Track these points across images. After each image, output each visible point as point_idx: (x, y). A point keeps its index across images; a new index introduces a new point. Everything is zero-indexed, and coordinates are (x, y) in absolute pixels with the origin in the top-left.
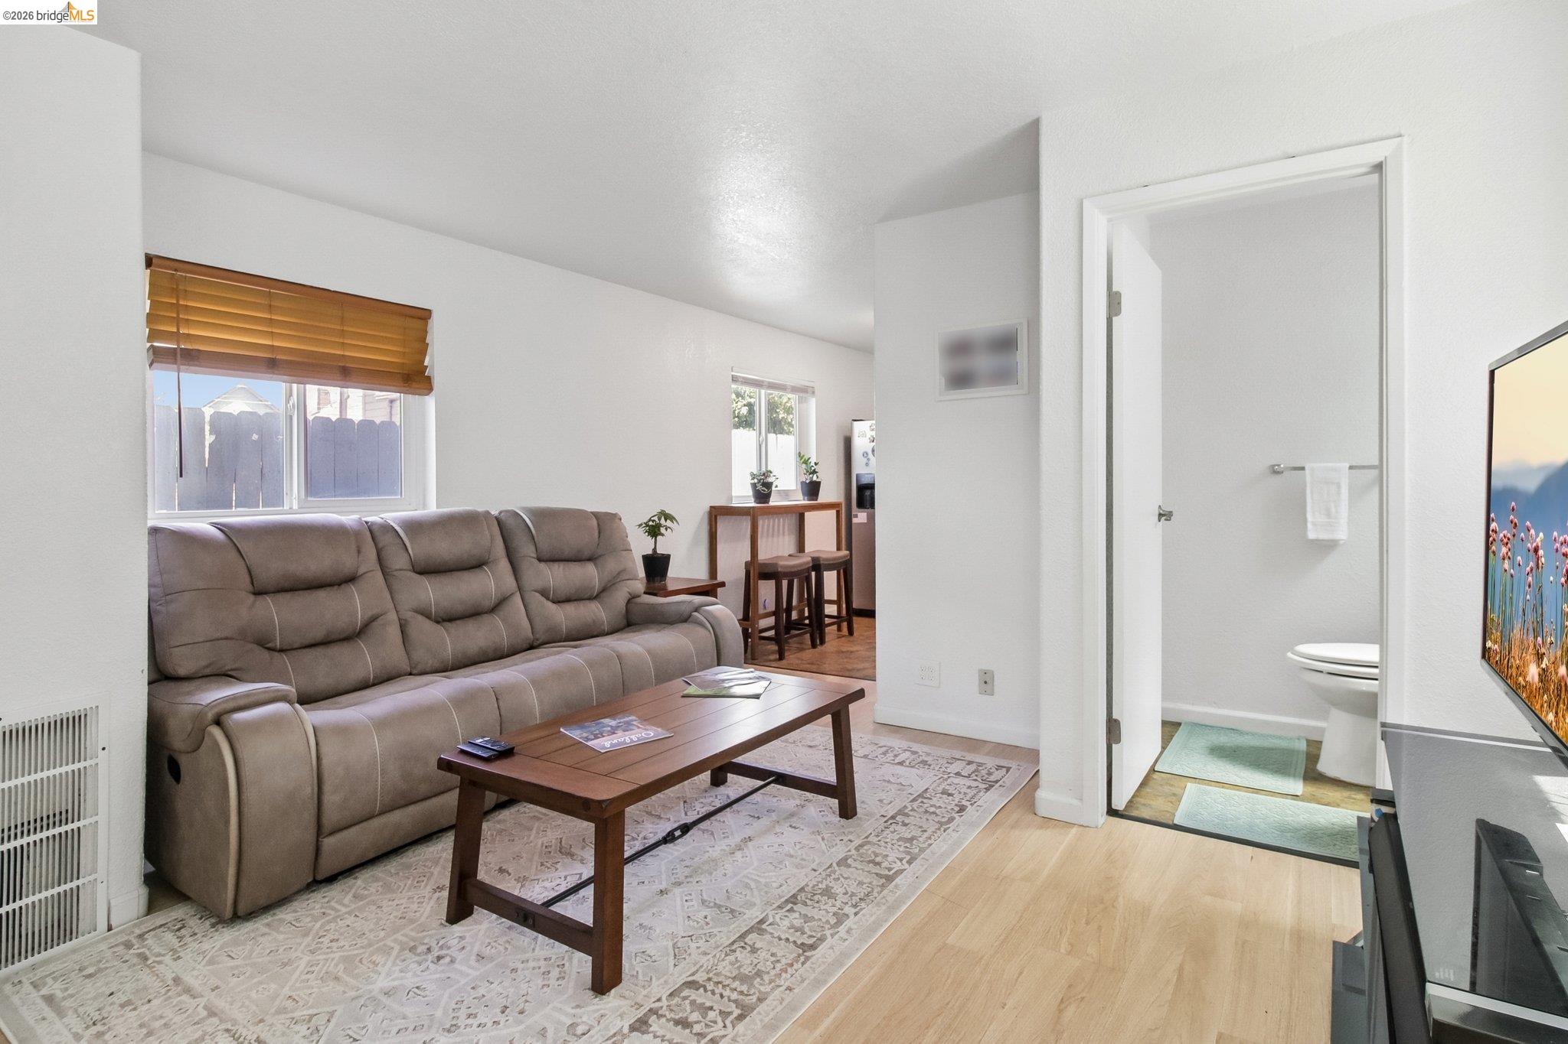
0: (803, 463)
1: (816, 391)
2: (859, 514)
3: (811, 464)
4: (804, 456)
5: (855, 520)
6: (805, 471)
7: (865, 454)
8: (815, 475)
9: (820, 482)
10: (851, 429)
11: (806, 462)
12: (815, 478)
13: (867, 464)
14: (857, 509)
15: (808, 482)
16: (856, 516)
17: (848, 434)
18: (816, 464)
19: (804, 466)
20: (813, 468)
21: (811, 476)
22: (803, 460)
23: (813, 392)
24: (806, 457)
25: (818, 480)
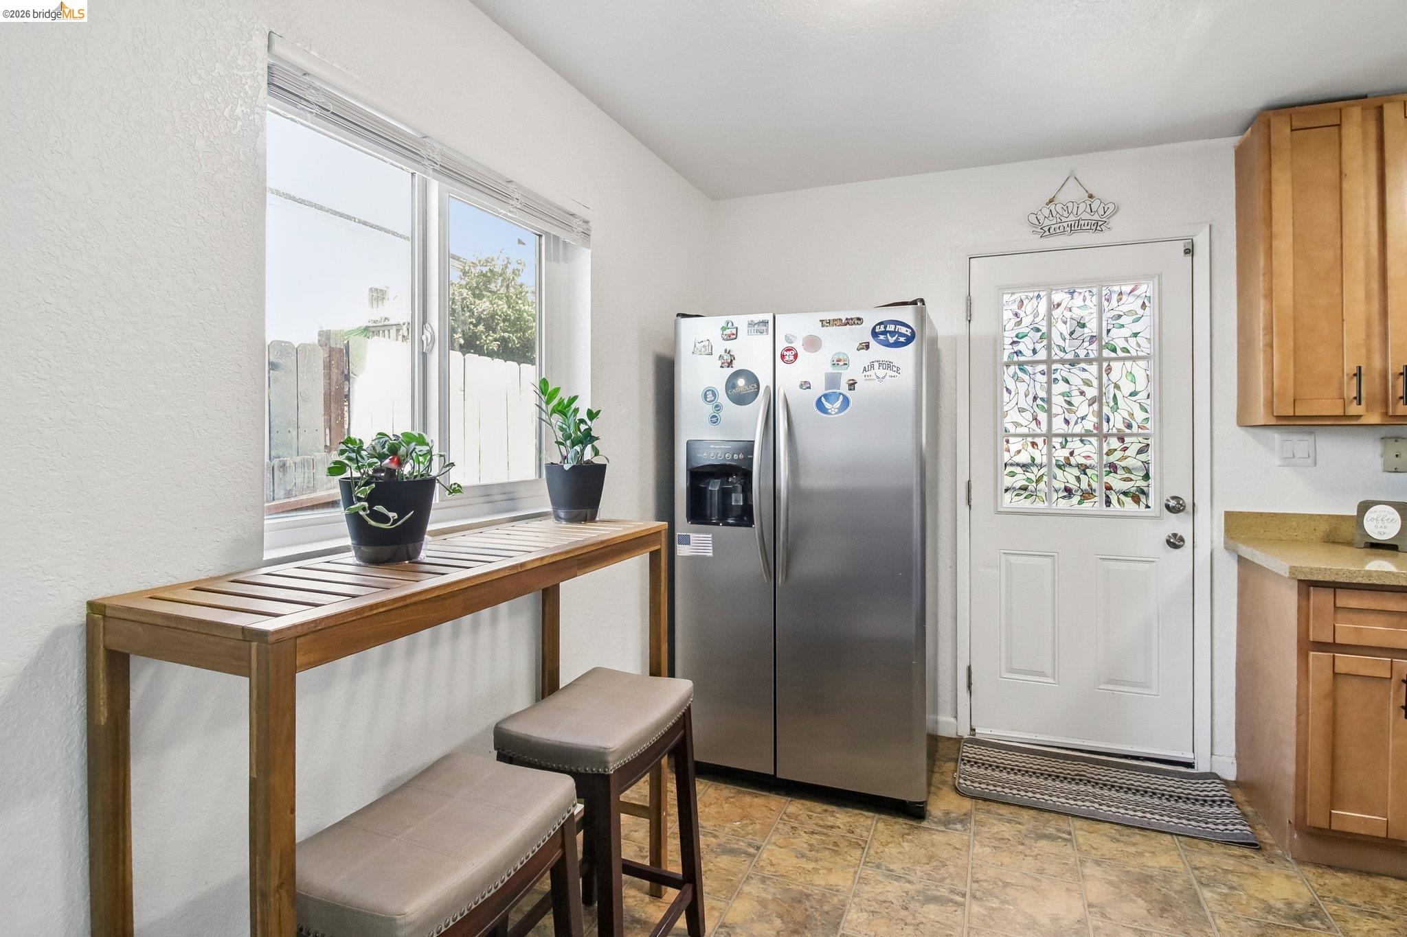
0: (553, 411)
1: (593, 234)
2: (693, 536)
3: (579, 416)
4: (557, 390)
5: (682, 551)
6: (560, 434)
7: (709, 395)
8: (589, 448)
9: (602, 469)
10: (675, 342)
11: (563, 410)
12: (588, 454)
13: (714, 419)
14: (689, 525)
15: (567, 467)
16: (686, 541)
17: (665, 351)
18: (592, 415)
19: (557, 419)
20: (583, 427)
21: (578, 448)
22: (555, 402)
23: (586, 234)
24: (564, 395)
25: (598, 460)
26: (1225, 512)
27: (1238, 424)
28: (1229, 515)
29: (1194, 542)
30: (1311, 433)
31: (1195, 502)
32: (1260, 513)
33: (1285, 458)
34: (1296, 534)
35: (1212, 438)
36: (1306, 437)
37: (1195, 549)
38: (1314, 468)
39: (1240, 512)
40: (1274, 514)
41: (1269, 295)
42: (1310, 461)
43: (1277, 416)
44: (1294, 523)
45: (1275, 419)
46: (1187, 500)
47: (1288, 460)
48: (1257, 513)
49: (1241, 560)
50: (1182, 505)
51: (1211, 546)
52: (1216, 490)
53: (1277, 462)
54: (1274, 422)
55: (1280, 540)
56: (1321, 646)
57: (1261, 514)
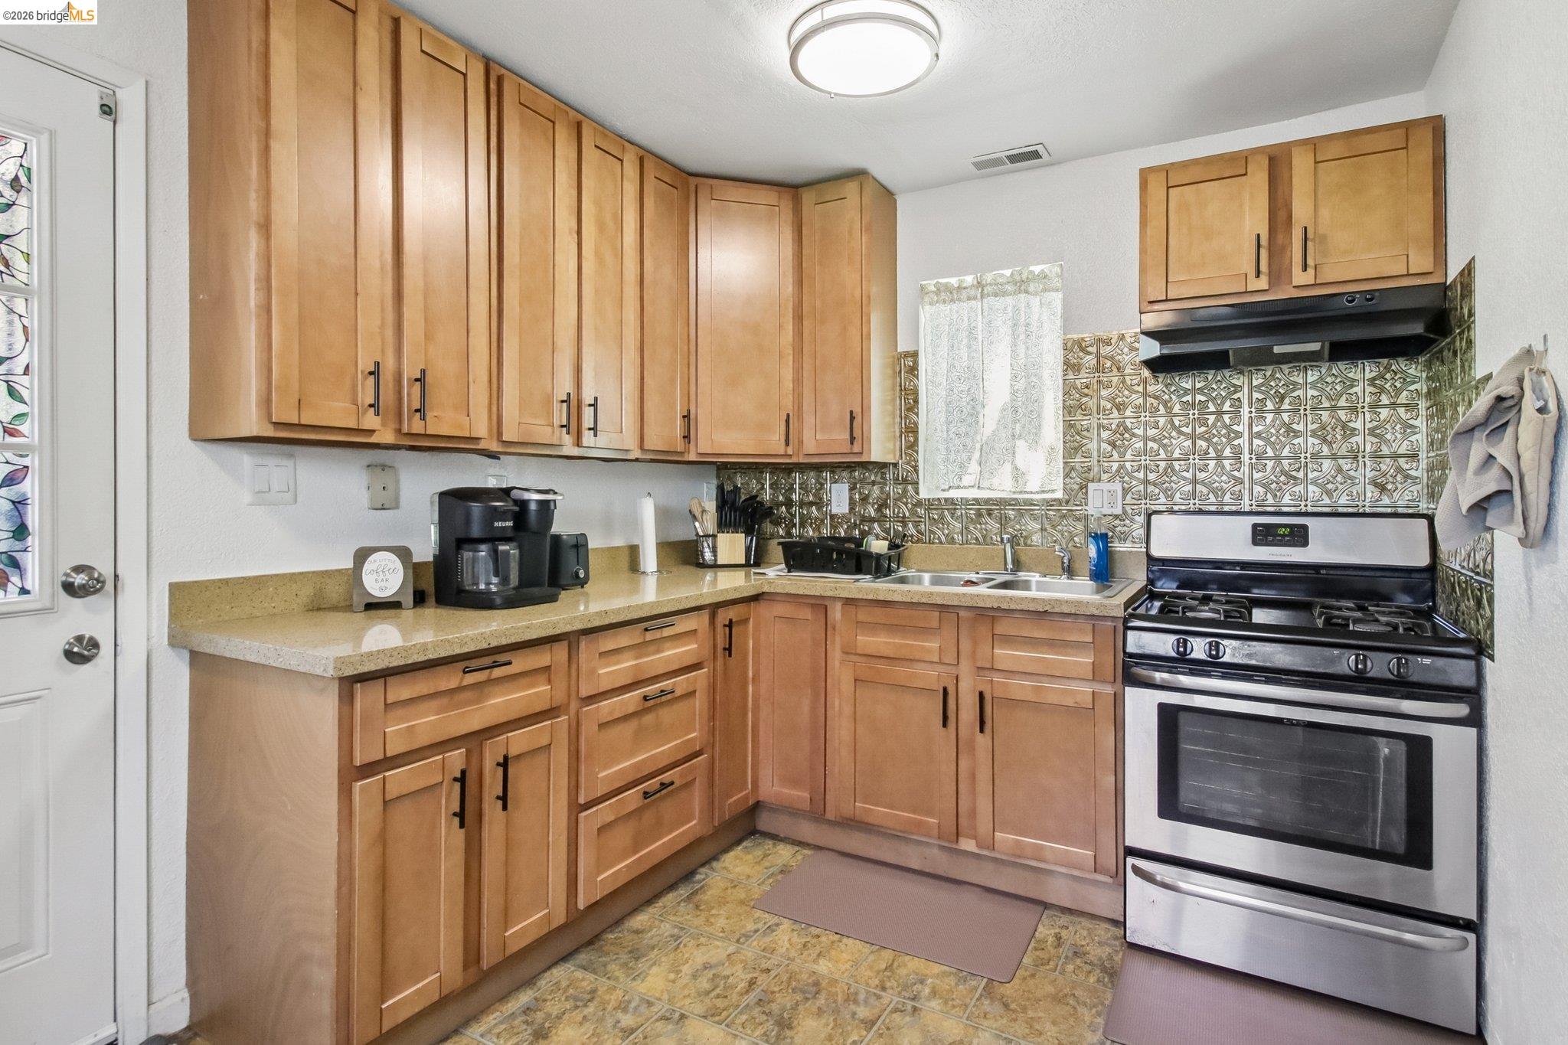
26: (171, 585)
27: (190, 435)
28: (176, 589)
29: (116, 645)
30: (291, 456)
31: (119, 572)
32: (224, 580)
33: (259, 492)
34: (273, 605)
35: (149, 457)
36: (285, 462)
37: (119, 659)
38: (294, 506)
39: (196, 582)
40: (244, 578)
41: (265, 228)
42: (289, 496)
43: (274, 423)
44: (271, 589)
45: (271, 427)
46: (105, 569)
47: (262, 497)
48: (220, 580)
49: (197, 659)
50: (98, 581)
51: (148, 646)
52: (155, 549)
53: (247, 497)
54: (270, 432)
55: (251, 618)
56: (369, 769)
57: (226, 582)
